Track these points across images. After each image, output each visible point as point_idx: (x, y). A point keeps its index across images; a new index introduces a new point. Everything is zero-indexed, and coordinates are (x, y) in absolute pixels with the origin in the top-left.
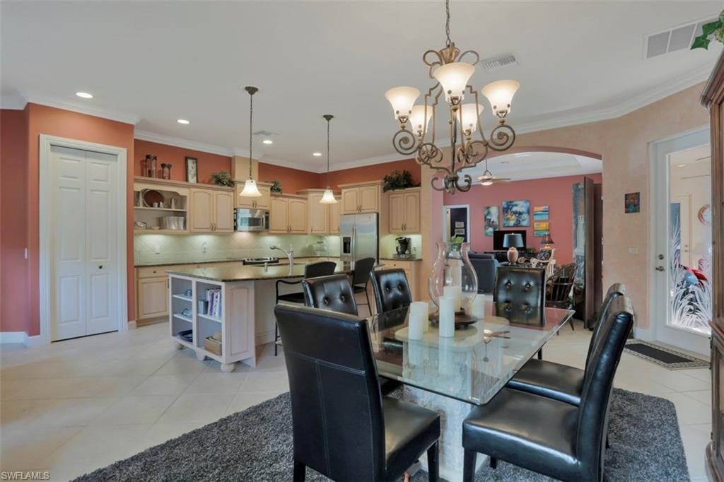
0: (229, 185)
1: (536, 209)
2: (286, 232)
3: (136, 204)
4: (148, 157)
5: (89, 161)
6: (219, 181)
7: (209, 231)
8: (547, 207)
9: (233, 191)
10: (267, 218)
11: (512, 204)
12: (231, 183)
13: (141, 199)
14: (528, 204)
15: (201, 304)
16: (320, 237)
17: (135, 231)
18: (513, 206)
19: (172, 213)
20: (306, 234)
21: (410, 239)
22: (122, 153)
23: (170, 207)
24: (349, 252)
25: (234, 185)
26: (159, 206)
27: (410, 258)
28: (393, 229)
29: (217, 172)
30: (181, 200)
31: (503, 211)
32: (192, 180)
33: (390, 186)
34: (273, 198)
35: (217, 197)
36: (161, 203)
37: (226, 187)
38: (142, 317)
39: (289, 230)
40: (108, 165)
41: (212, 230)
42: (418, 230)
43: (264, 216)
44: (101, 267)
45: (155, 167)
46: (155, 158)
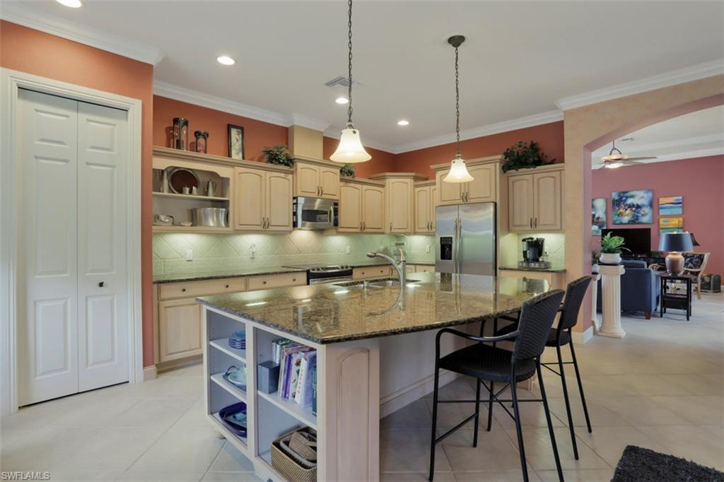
0: (286, 165)
1: (662, 201)
2: (358, 230)
3: (157, 188)
4: (176, 121)
5: (83, 117)
6: (273, 158)
7: (260, 228)
8: (680, 198)
9: (292, 173)
10: (336, 211)
11: (626, 195)
12: (290, 162)
13: (166, 182)
14: (650, 194)
15: (265, 372)
16: (398, 237)
17: (154, 227)
18: (627, 197)
19: (210, 203)
20: (383, 233)
21: (543, 241)
22: (135, 106)
23: (207, 195)
24: (451, 259)
25: (293, 164)
26: (191, 192)
27: (546, 269)
28: (514, 226)
29: (271, 146)
30: (221, 184)
31: (614, 204)
32: (236, 156)
33: (512, 164)
34: (342, 184)
35: (270, 181)
36: (194, 188)
37: (282, 167)
38: (166, 358)
39: (363, 227)
40: (115, 125)
41: (265, 227)
42: (559, 227)
43: (332, 209)
44: (101, 285)
45: (186, 134)
46: (186, 123)
